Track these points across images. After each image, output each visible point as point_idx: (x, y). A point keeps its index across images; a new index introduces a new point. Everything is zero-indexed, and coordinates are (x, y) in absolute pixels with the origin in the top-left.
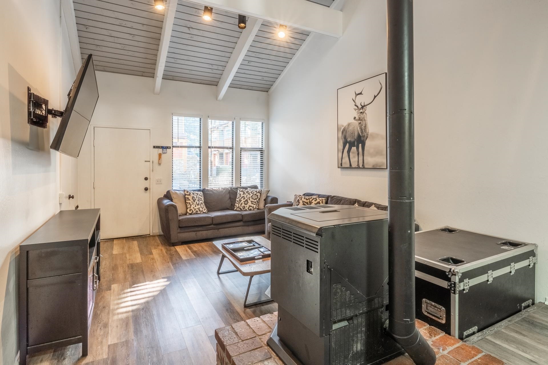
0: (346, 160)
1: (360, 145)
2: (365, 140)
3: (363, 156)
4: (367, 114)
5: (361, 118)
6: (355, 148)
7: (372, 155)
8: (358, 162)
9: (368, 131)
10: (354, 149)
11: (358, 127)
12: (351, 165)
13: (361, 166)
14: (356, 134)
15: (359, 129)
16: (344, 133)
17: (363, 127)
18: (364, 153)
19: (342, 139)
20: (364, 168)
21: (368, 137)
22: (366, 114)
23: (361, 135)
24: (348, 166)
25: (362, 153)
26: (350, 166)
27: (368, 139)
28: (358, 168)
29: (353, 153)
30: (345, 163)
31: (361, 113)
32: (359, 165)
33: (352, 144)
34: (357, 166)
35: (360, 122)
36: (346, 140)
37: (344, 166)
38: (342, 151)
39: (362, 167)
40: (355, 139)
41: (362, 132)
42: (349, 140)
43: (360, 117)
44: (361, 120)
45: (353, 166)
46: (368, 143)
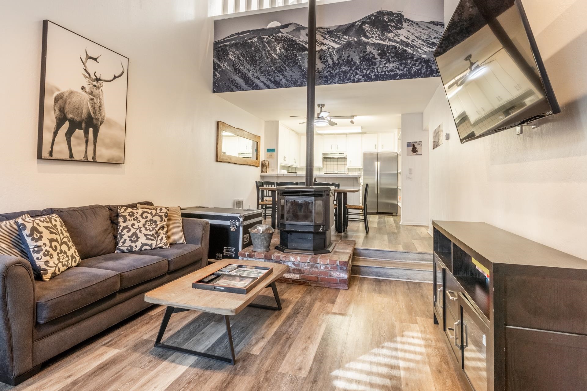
0: (61, 148)
1: (91, 130)
2: (99, 125)
3: (95, 145)
4: (104, 93)
5: (94, 93)
6: (82, 132)
7: (108, 147)
8: (86, 152)
9: (103, 115)
10: (79, 133)
11: (89, 103)
12: (71, 156)
13: (90, 159)
14: (85, 112)
15: (90, 106)
16: (61, 102)
17: (97, 106)
18: (96, 142)
19: (55, 110)
20: (94, 161)
21: (103, 122)
22: (102, 91)
23: (93, 116)
24: (67, 157)
25: (94, 141)
26: (70, 158)
27: (103, 124)
28: (85, 161)
29: (78, 138)
30: (60, 152)
31: (95, 86)
32: (87, 157)
33: (74, 125)
34: (84, 159)
35: (92, 97)
36: (65, 115)
37: (55, 156)
38: (53, 131)
39: (92, 161)
40: (82, 118)
41: (95, 113)
42: (70, 116)
43: (93, 90)
44: (94, 96)
45: (77, 157)
46: (102, 129)
